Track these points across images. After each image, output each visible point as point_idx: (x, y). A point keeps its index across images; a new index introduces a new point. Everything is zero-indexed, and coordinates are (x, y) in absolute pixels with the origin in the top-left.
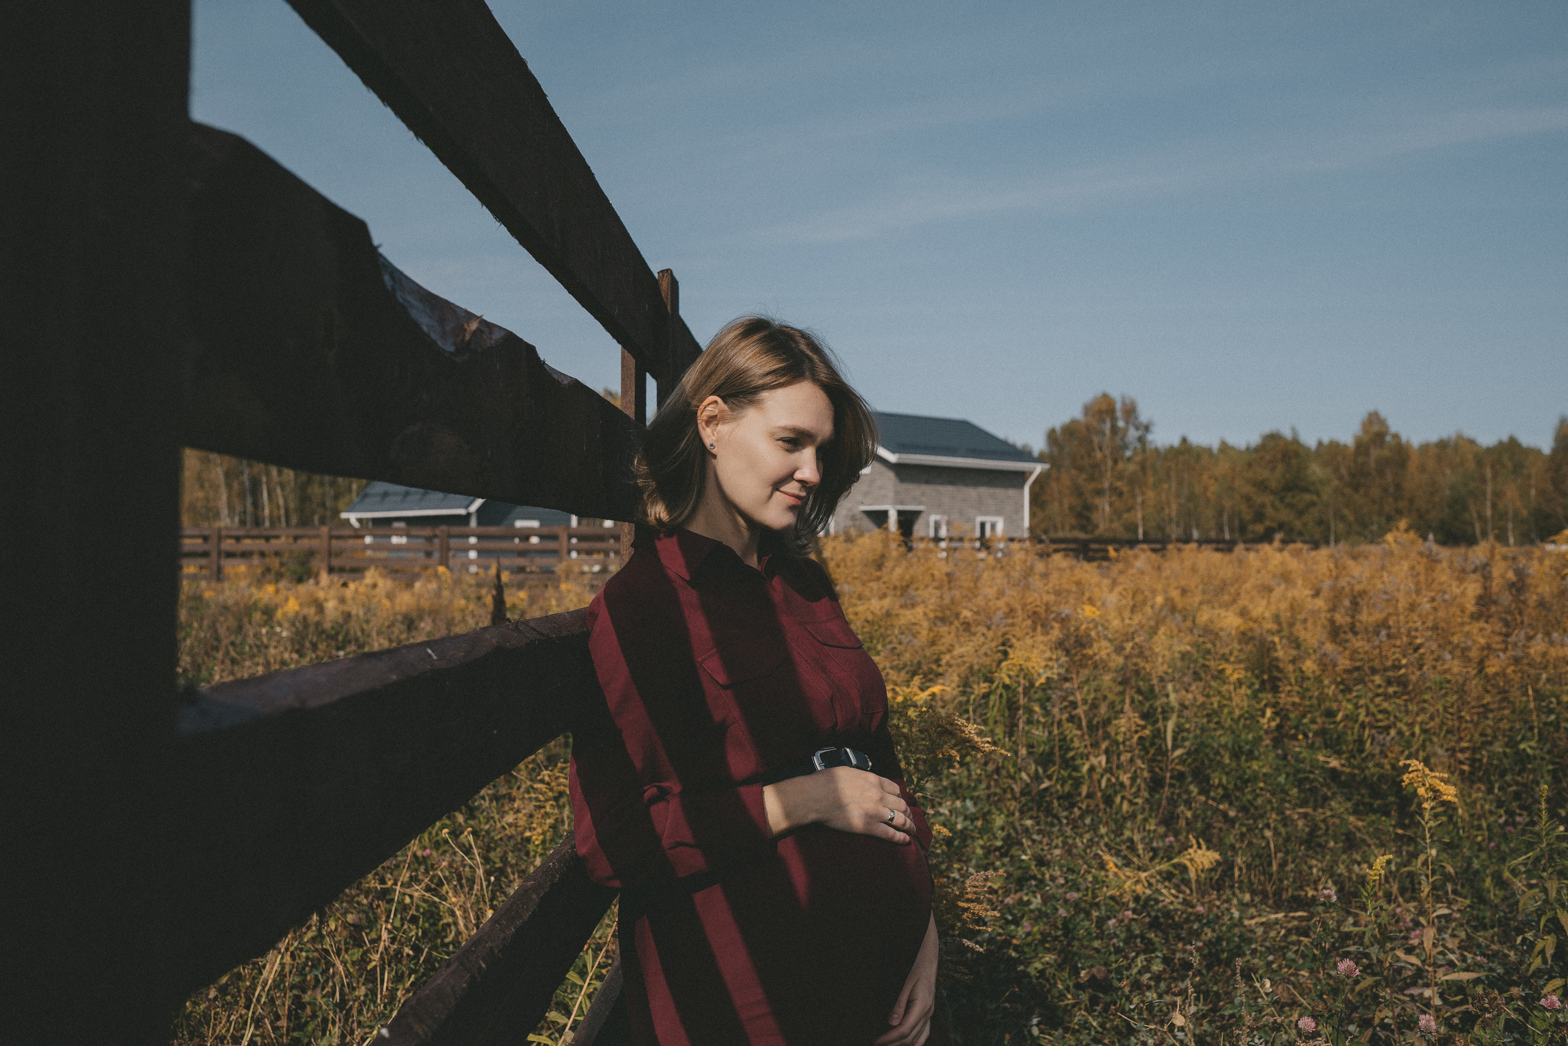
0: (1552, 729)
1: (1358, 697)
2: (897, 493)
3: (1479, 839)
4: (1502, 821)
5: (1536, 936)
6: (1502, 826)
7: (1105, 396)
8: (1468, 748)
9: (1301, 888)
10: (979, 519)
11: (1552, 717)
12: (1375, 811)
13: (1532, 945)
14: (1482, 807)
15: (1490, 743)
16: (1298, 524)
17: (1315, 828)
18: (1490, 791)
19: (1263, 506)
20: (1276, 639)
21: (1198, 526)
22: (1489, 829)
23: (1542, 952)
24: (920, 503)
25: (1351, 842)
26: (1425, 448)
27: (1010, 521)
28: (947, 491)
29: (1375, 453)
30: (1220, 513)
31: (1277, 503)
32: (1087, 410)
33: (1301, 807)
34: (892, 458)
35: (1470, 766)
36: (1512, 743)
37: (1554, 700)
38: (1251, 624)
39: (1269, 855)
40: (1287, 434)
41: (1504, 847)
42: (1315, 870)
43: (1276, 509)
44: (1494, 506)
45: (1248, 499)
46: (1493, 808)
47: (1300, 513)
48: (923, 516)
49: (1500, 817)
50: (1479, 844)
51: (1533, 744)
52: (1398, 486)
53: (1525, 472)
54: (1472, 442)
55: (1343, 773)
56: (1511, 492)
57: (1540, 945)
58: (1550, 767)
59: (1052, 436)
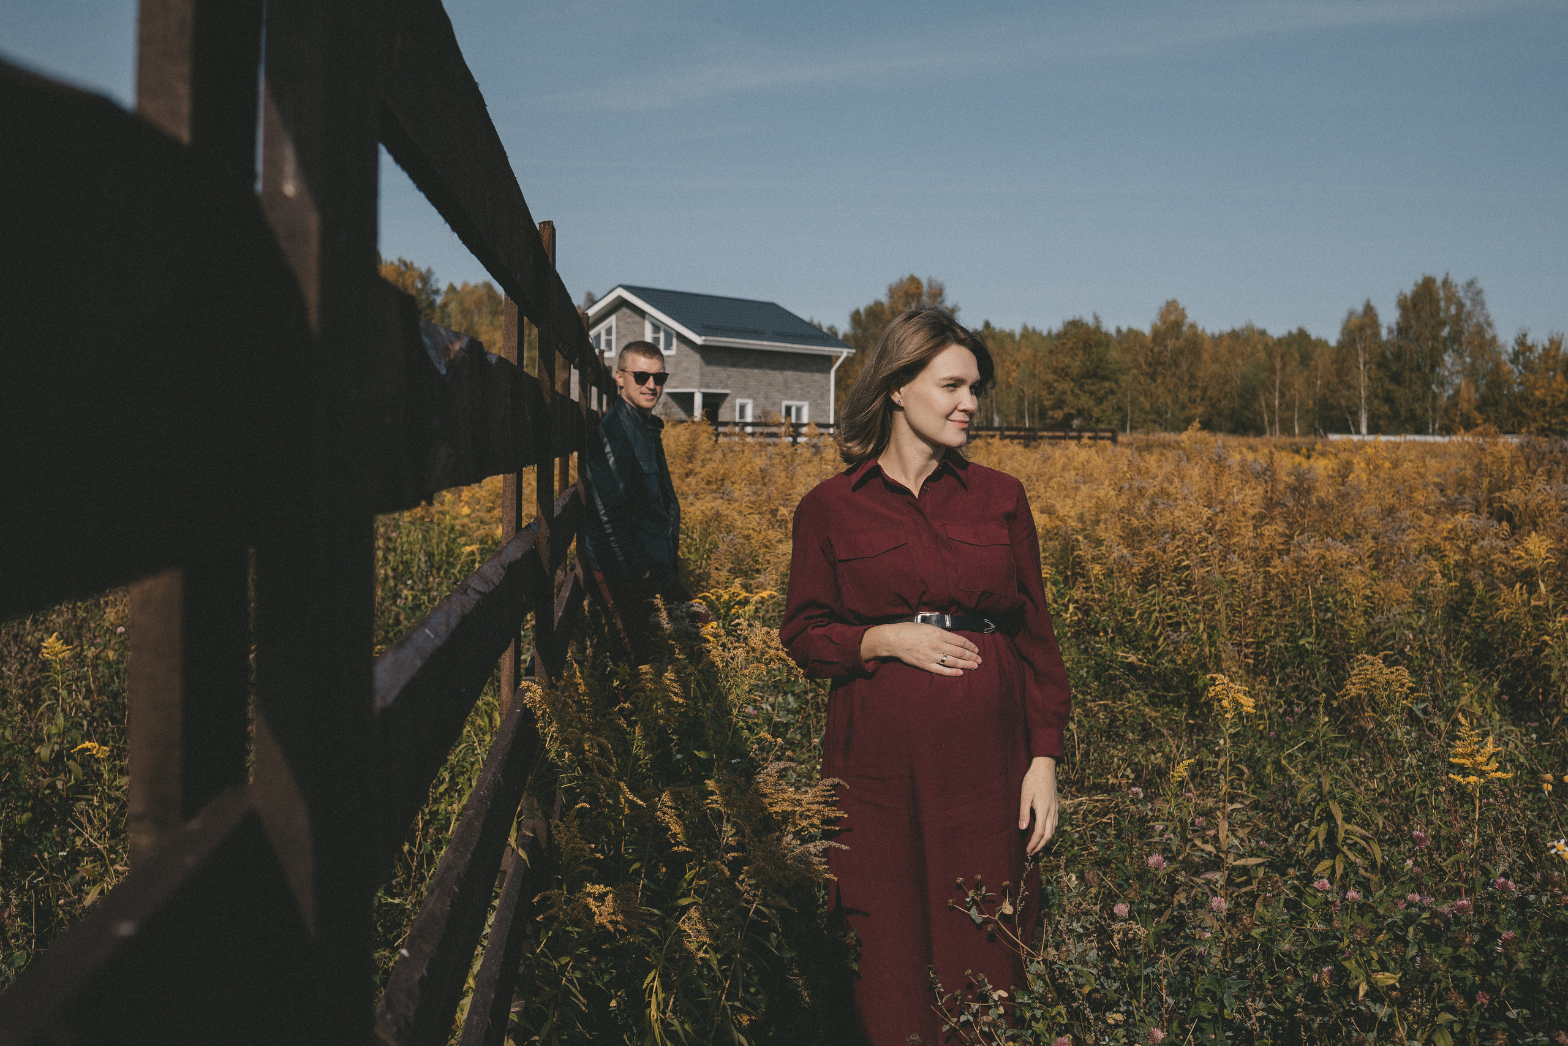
0: (1328, 625)
1: (1153, 596)
2: (702, 375)
3: (1261, 727)
4: (1281, 711)
5: (1310, 824)
6: (1281, 716)
7: (913, 280)
8: (1252, 643)
9: (1101, 776)
10: (785, 403)
11: (1329, 615)
12: (1167, 703)
13: (1307, 831)
14: (1264, 698)
15: (1274, 638)
16: (1096, 412)
17: (1114, 720)
18: (1272, 683)
19: (1064, 393)
20: (1080, 538)
21: (999, 412)
22: (1270, 718)
23: (1316, 837)
24: (726, 387)
25: (1147, 733)
26: (1218, 340)
27: (815, 407)
28: (754, 375)
29: (1170, 344)
30: (1021, 399)
31: (1077, 391)
32: (892, 292)
33: (1101, 699)
34: (698, 340)
35: (1255, 659)
36: (1293, 638)
37: (1330, 600)
38: (1058, 523)
39: (1073, 746)
40: (1089, 320)
41: (1283, 737)
42: (1116, 760)
43: (1077, 396)
44: (1282, 395)
45: (1050, 388)
46: (1274, 699)
47: (1100, 401)
48: (728, 399)
49: (1281, 706)
50: (1261, 732)
51: (1311, 640)
52: (1192, 376)
53: (1313, 363)
54: (1263, 333)
55: (1140, 667)
56: (1298, 383)
57: (1314, 831)
58: (1326, 661)
59: (856, 317)
